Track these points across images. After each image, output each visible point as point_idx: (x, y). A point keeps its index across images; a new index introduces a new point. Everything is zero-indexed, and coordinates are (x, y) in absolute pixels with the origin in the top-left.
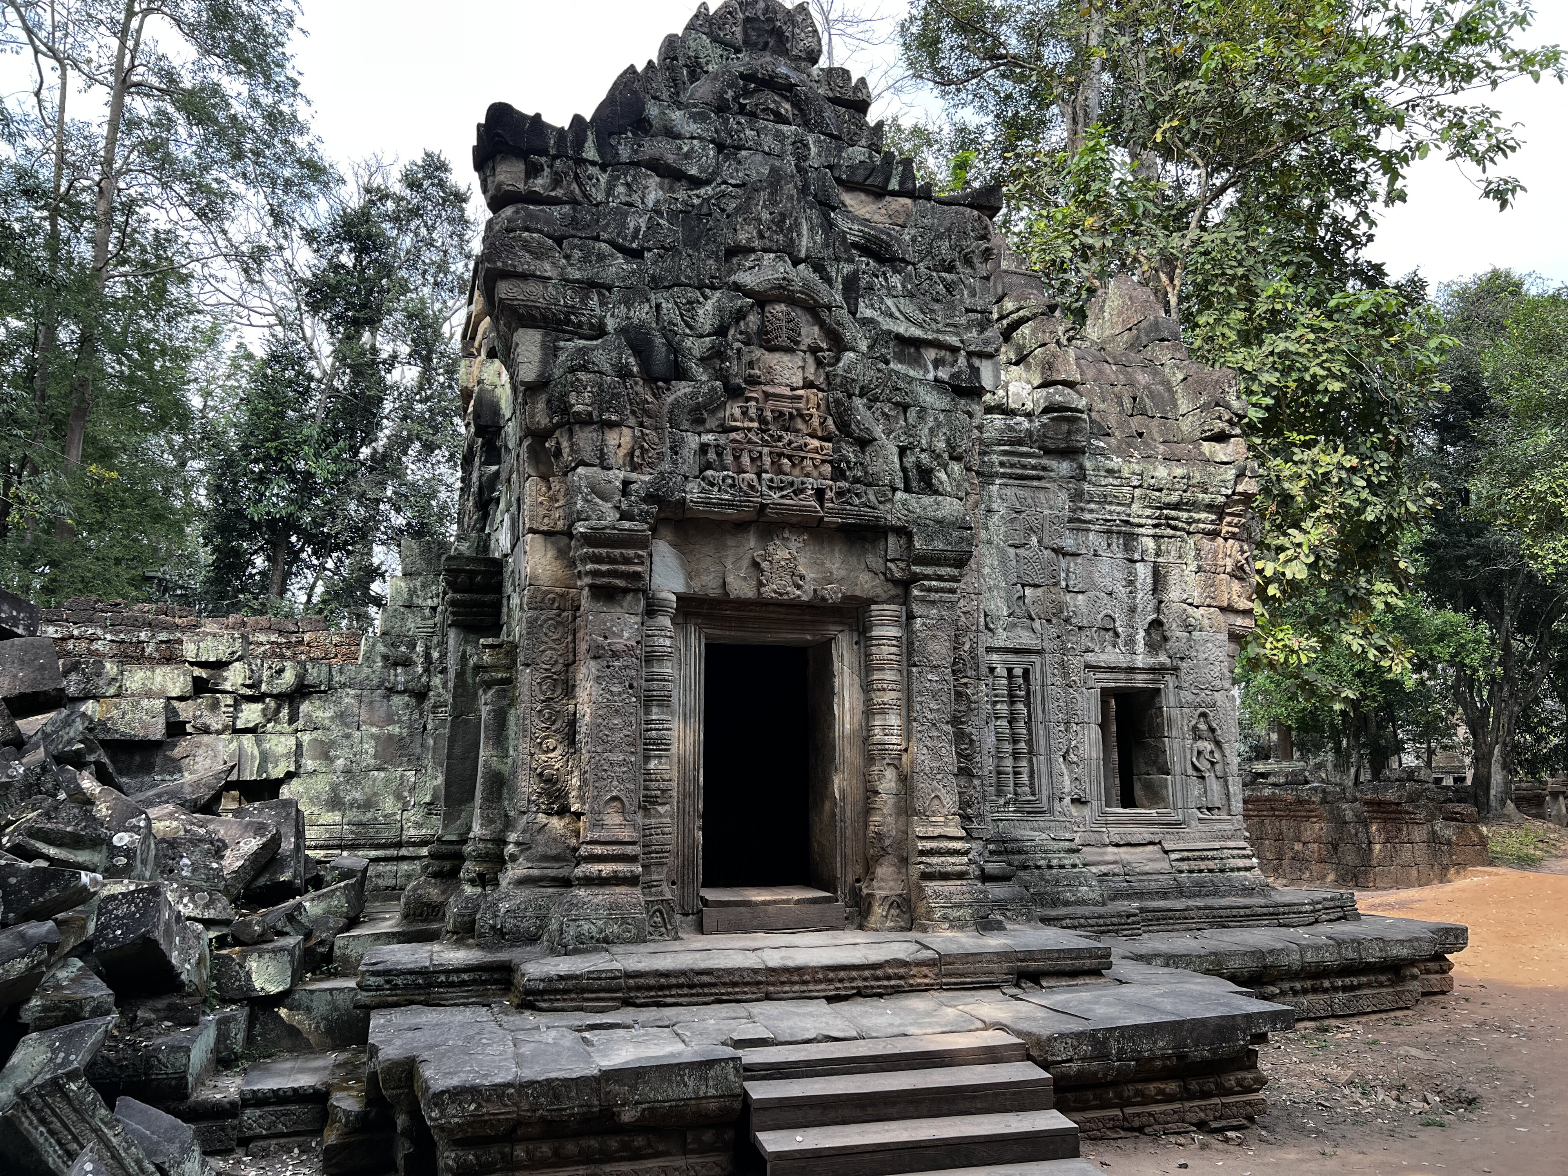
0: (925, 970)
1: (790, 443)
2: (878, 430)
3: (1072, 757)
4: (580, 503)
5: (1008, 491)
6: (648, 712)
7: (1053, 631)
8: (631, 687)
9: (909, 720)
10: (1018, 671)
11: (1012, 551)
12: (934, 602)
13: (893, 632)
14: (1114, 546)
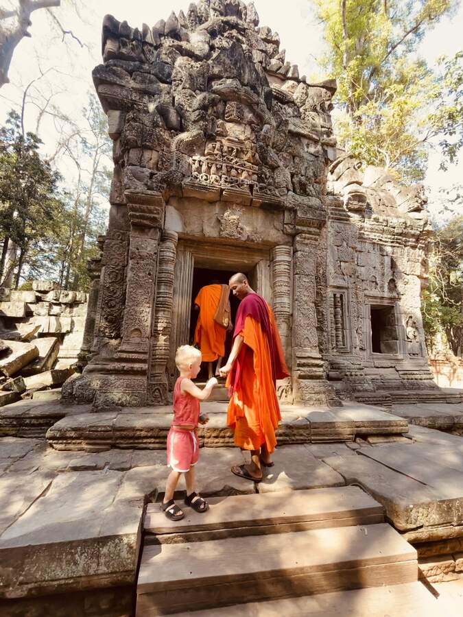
0: (301, 431)
1: (236, 162)
2: (281, 164)
3: (359, 331)
4: (126, 180)
5: (335, 224)
6: (159, 289)
7: (352, 280)
8: (150, 274)
9: (294, 300)
10: (338, 295)
11: (336, 248)
12: (307, 244)
13: (287, 258)
14: (376, 249)
